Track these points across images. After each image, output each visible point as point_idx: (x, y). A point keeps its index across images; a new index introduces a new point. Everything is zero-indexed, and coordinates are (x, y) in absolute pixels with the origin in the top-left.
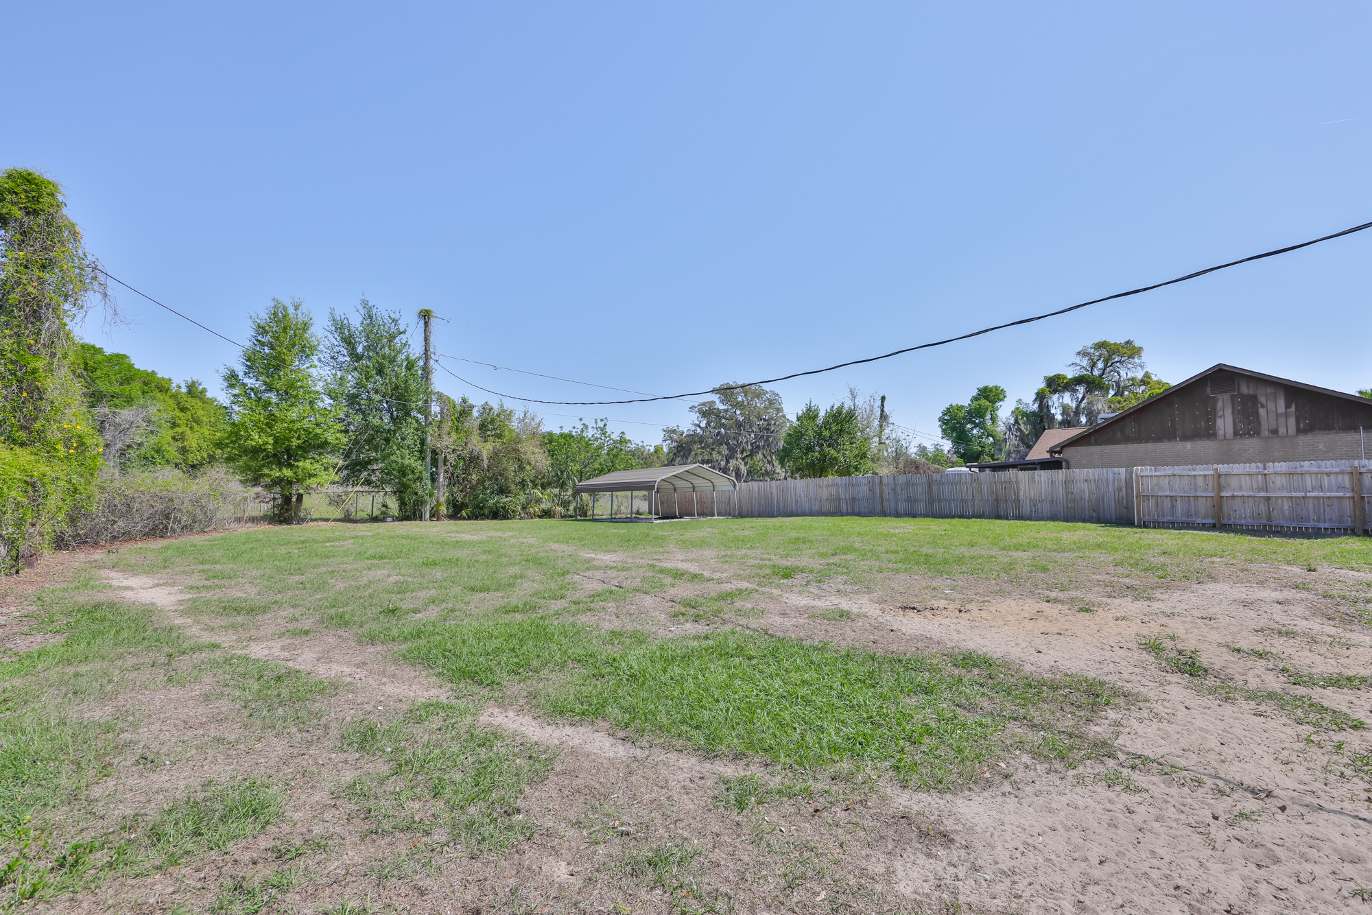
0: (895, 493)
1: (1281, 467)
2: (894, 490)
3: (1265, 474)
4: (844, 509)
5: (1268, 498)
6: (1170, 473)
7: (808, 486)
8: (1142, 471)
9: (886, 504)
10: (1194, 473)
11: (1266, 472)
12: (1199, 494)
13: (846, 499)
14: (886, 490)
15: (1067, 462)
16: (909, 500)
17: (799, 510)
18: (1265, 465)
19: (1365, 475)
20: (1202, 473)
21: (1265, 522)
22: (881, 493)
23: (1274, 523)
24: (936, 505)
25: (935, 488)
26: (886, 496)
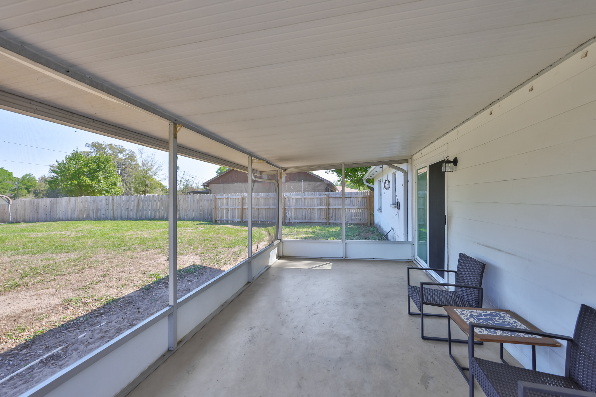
0: (121, 206)
1: (263, 195)
2: (120, 204)
3: (258, 198)
4: (92, 216)
5: (258, 209)
6: (227, 197)
7: (70, 201)
8: (217, 195)
9: (115, 212)
10: (235, 197)
11: (258, 197)
12: (236, 207)
13: (93, 210)
14: (115, 204)
15: (211, 191)
16: (128, 210)
17: (64, 218)
18: (258, 194)
19: (286, 199)
20: (237, 197)
21: (257, 220)
22: (113, 206)
23: (259, 220)
24: (141, 213)
25: (141, 203)
26: (115, 208)
